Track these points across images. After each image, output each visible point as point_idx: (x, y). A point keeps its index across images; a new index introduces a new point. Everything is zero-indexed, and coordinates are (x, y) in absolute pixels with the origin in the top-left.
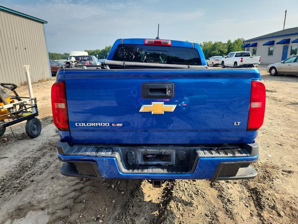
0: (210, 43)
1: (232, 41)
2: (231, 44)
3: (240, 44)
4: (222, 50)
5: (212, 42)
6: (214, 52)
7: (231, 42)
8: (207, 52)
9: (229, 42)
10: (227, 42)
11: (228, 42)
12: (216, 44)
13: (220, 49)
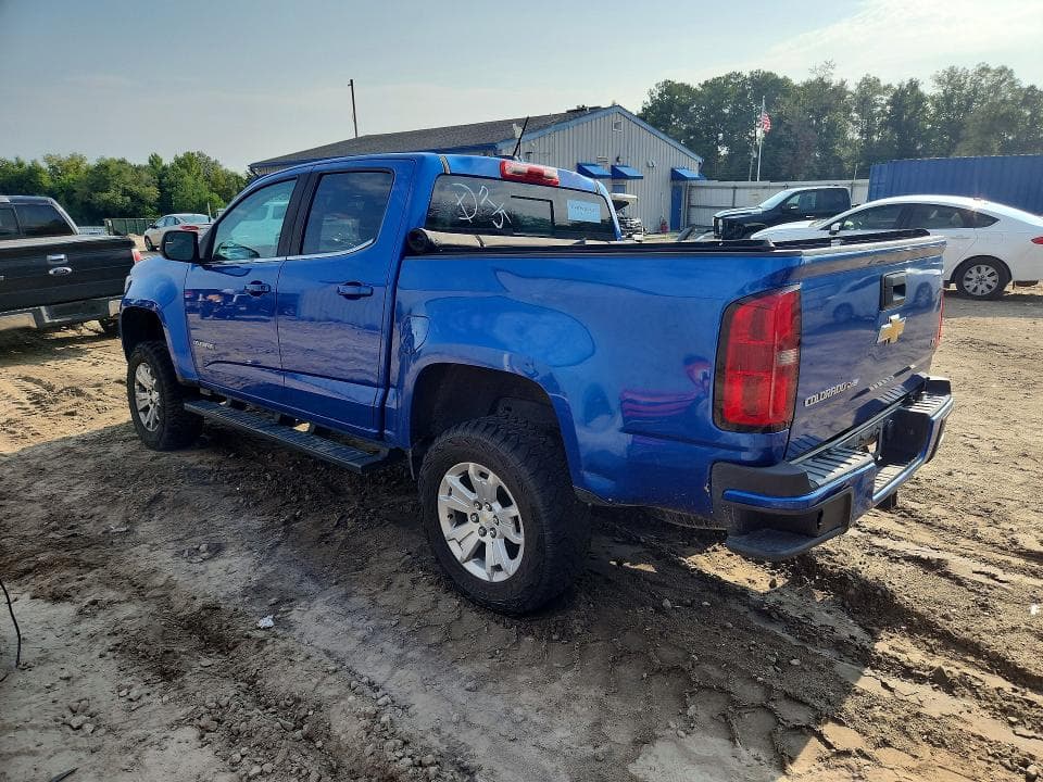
0: (76, 162)
1: (167, 161)
2: (165, 168)
3: (199, 174)
4: (135, 189)
5: (82, 160)
6: (105, 196)
7: (164, 164)
8: (75, 194)
9: (154, 160)
10: (145, 162)
11: (150, 161)
12: (103, 167)
13: (127, 187)
